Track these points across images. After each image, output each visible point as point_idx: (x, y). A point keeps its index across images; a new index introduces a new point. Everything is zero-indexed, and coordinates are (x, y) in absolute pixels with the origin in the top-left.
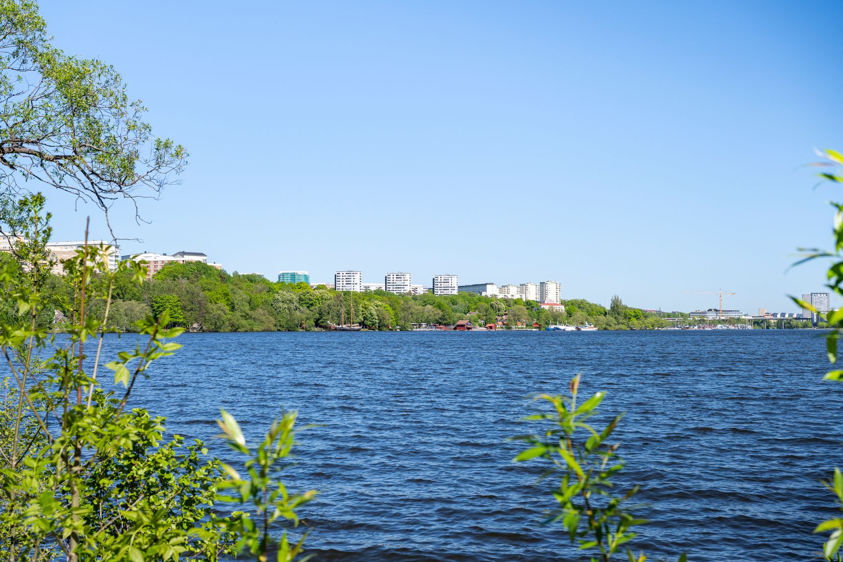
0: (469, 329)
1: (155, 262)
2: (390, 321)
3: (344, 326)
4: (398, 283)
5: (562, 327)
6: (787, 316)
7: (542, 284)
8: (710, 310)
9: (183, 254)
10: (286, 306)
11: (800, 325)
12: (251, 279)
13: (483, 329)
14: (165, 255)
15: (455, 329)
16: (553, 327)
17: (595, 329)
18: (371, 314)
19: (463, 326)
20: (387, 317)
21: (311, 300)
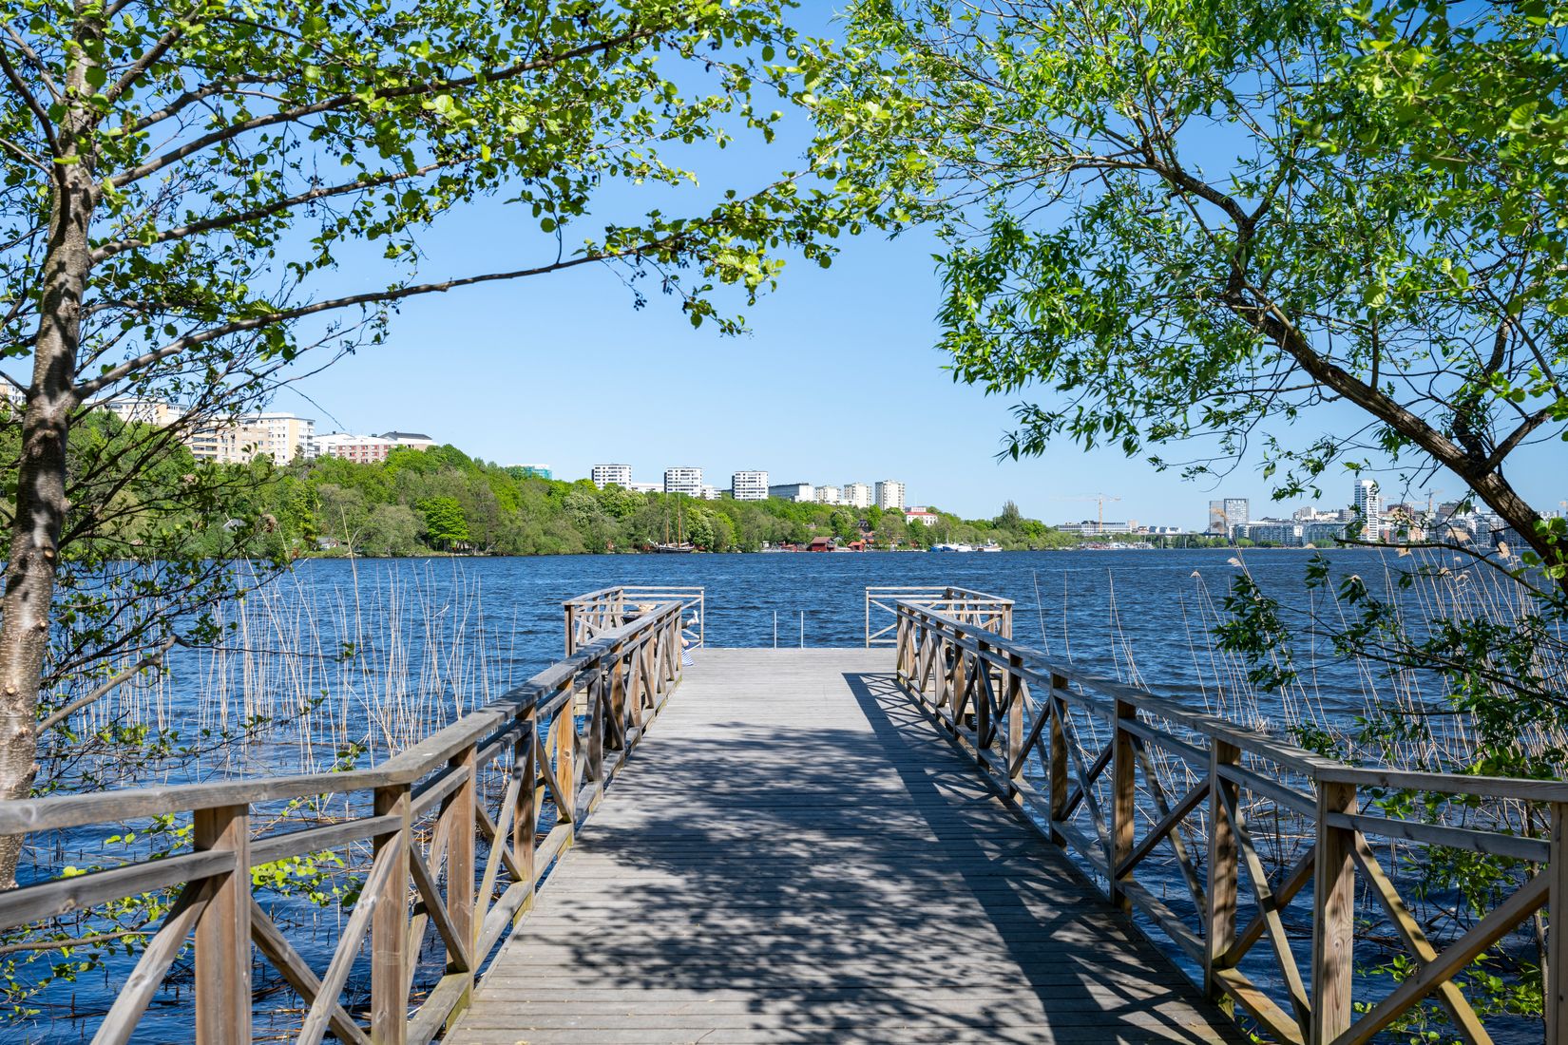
0: (830, 549)
1: (363, 447)
2: (730, 538)
3: (670, 546)
4: (684, 482)
5: (954, 546)
6: (1158, 531)
7: (878, 484)
8: (1085, 522)
9: (396, 435)
10: (584, 515)
11: (1211, 543)
12: (515, 474)
13: (846, 550)
14: (374, 436)
15: (809, 549)
16: (941, 546)
17: (999, 550)
18: (703, 527)
19: (822, 545)
20: (726, 532)
21: (616, 506)
